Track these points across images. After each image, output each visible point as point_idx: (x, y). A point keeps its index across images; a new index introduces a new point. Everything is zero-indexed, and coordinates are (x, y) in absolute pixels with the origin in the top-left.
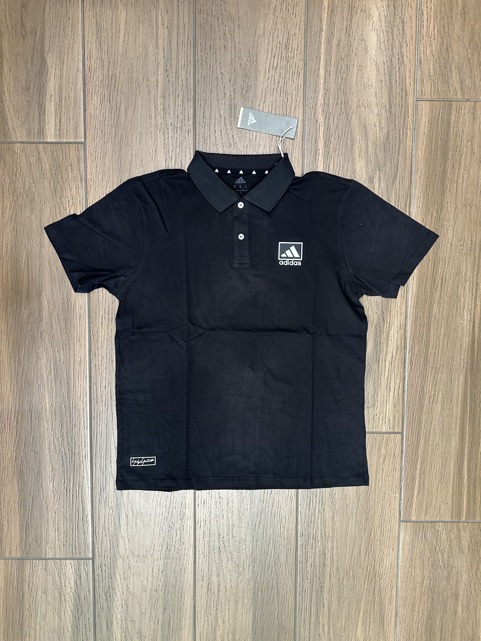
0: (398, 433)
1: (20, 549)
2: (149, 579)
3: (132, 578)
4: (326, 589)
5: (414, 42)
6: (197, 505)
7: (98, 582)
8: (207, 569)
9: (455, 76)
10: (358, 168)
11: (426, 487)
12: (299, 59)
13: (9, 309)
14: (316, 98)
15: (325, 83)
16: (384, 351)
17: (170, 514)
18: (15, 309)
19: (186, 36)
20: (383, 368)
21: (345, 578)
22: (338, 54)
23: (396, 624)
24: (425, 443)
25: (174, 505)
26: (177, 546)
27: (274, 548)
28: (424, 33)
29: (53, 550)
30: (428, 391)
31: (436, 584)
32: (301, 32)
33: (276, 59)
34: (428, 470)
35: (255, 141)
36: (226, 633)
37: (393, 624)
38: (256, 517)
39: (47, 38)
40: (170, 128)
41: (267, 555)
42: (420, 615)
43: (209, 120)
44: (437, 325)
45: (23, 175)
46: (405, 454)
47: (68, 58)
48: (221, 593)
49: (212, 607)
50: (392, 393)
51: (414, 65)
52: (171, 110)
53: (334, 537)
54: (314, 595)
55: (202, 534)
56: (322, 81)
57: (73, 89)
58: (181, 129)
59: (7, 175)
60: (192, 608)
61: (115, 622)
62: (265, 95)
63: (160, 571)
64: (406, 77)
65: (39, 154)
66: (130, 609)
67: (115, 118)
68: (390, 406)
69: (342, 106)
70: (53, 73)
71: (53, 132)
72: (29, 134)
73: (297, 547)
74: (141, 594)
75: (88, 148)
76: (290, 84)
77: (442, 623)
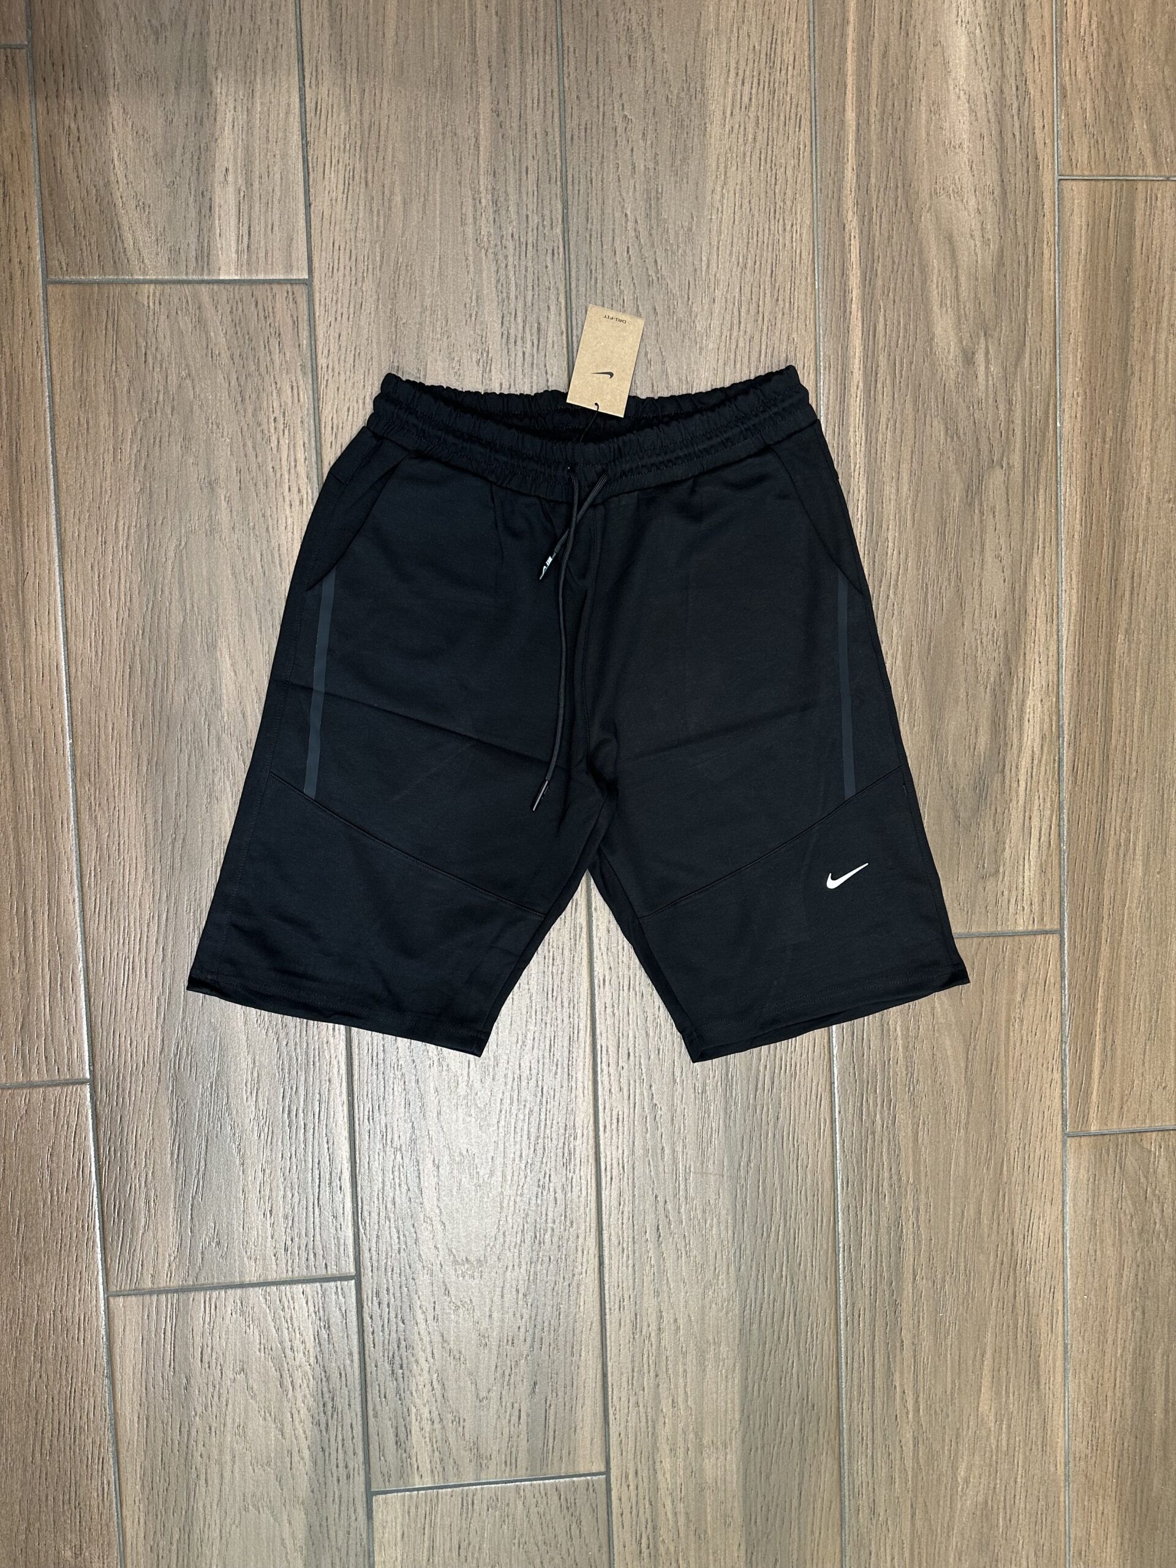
0: (1052, 932)
1: (178, 1268)
2: (495, 1315)
3: (453, 1316)
4: (906, 1307)
5: (1048, 50)
6: (601, 1129)
7: (373, 1333)
8: (631, 1281)
9: (1139, 126)
10: (938, 330)
11: (1119, 1052)
12: (798, 86)
13: (137, 681)
14: (839, 175)
15: (858, 141)
16: (1015, 746)
17: (540, 1152)
18: (151, 683)
19: (541, 34)
20: (1015, 785)
21: (948, 1278)
22: (884, 76)
23: (1065, 1378)
24: (1112, 953)
25: (548, 1131)
26: (557, 1232)
27: (785, 1219)
28: (1070, 31)
29: (260, 1263)
30: (1112, 833)
31: (1149, 1276)
32: (800, 26)
33: (747, 86)
34: (1121, 1014)
35: (707, 272)
36: (680, 1431)
37: (1059, 1378)
38: (739, 1147)
39: (213, 37)
40: (510, 245)
41: (769, 1236)
42: (1119, 1352)
43: (599, 227)
44: (1127, 681)
45: (162, 361)
46: (1070, 980)
47: (264, 84)
48: (665, 1335)
49: (646, 1371)
50: (1034, 840)
51: (1050, 100)
52: (511, 203)
53: (920, 1183)
54: (880, 1323)
55: (615, 1194)
56: (851, 137)
57: (278, 157)
58: (536, 246)
59: (123, 359)
60: (599, 1376)
61: (415, 1427)
62: (726, 167)
63: (521, 1295)
64: (1034, 128)
65: (199, 308)
66: (450, 1394)
67: (381, 223)
68: (1030, 872)
69: (900, 191)
70: (229, 117)
71: (234, 256)
72: (174, 263)
73: (835, 1213)
74: (477, 1354)
75: (317, 295)
76: (781, 144)
77: (1168, 1365)
